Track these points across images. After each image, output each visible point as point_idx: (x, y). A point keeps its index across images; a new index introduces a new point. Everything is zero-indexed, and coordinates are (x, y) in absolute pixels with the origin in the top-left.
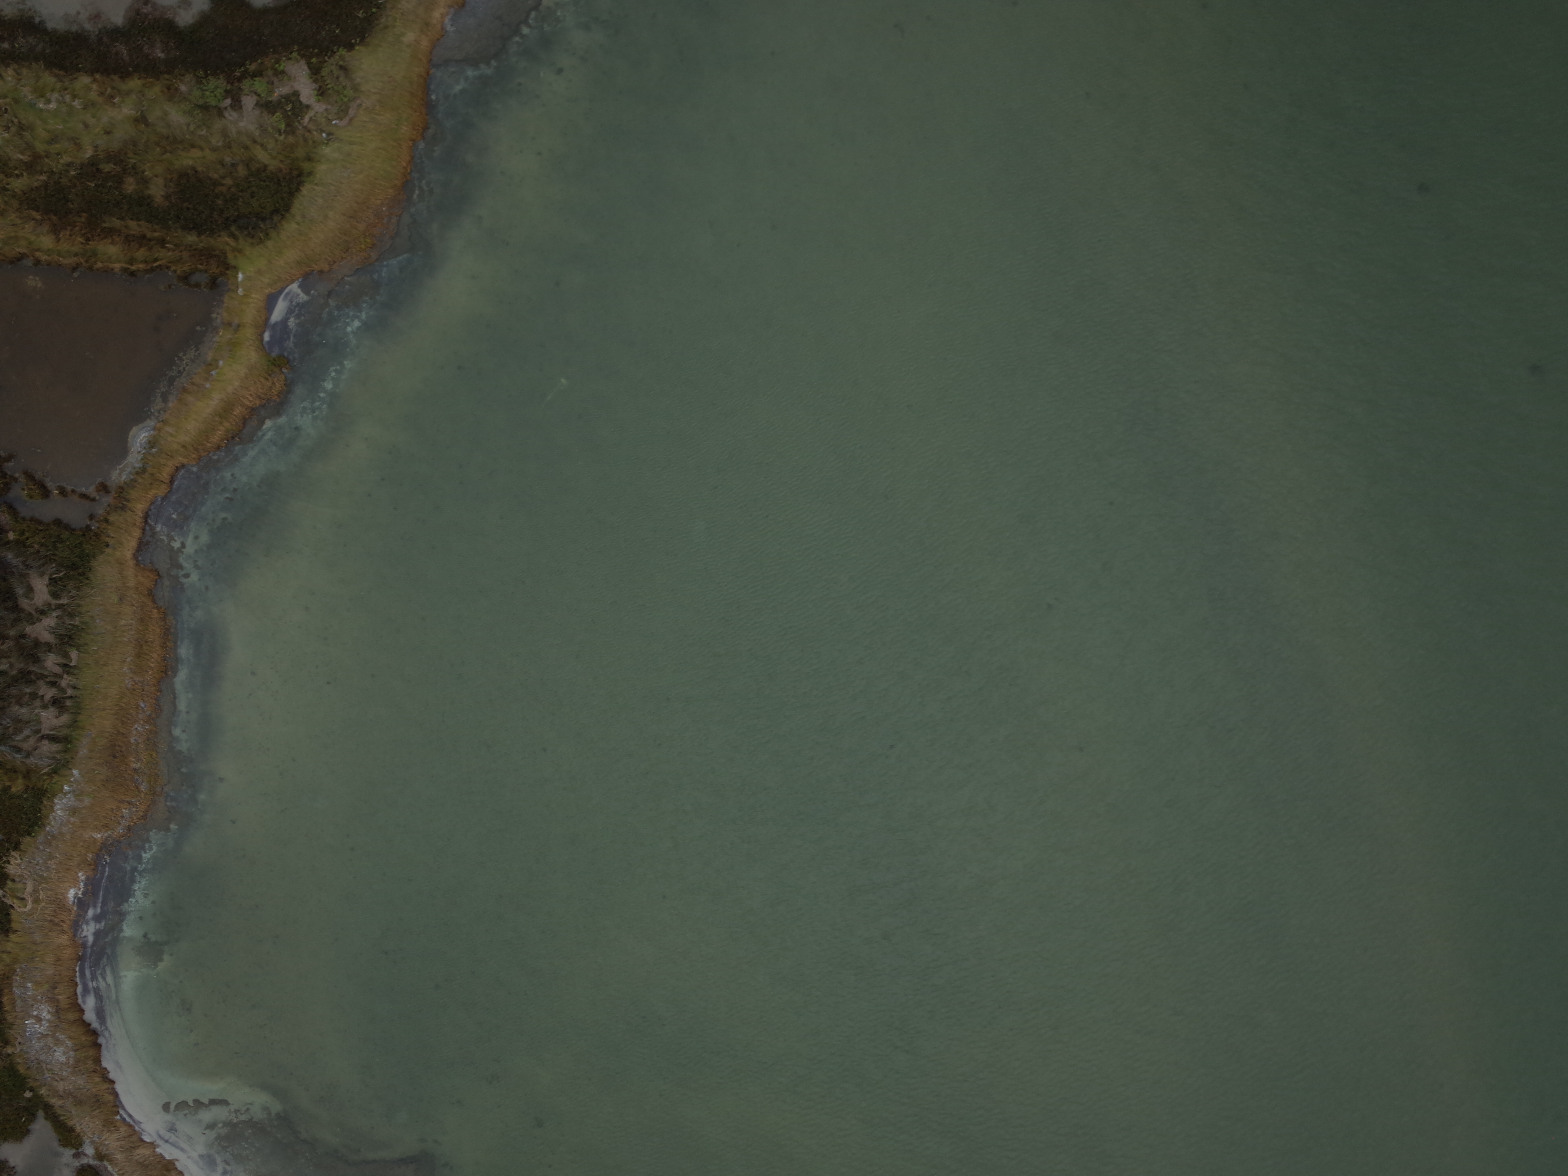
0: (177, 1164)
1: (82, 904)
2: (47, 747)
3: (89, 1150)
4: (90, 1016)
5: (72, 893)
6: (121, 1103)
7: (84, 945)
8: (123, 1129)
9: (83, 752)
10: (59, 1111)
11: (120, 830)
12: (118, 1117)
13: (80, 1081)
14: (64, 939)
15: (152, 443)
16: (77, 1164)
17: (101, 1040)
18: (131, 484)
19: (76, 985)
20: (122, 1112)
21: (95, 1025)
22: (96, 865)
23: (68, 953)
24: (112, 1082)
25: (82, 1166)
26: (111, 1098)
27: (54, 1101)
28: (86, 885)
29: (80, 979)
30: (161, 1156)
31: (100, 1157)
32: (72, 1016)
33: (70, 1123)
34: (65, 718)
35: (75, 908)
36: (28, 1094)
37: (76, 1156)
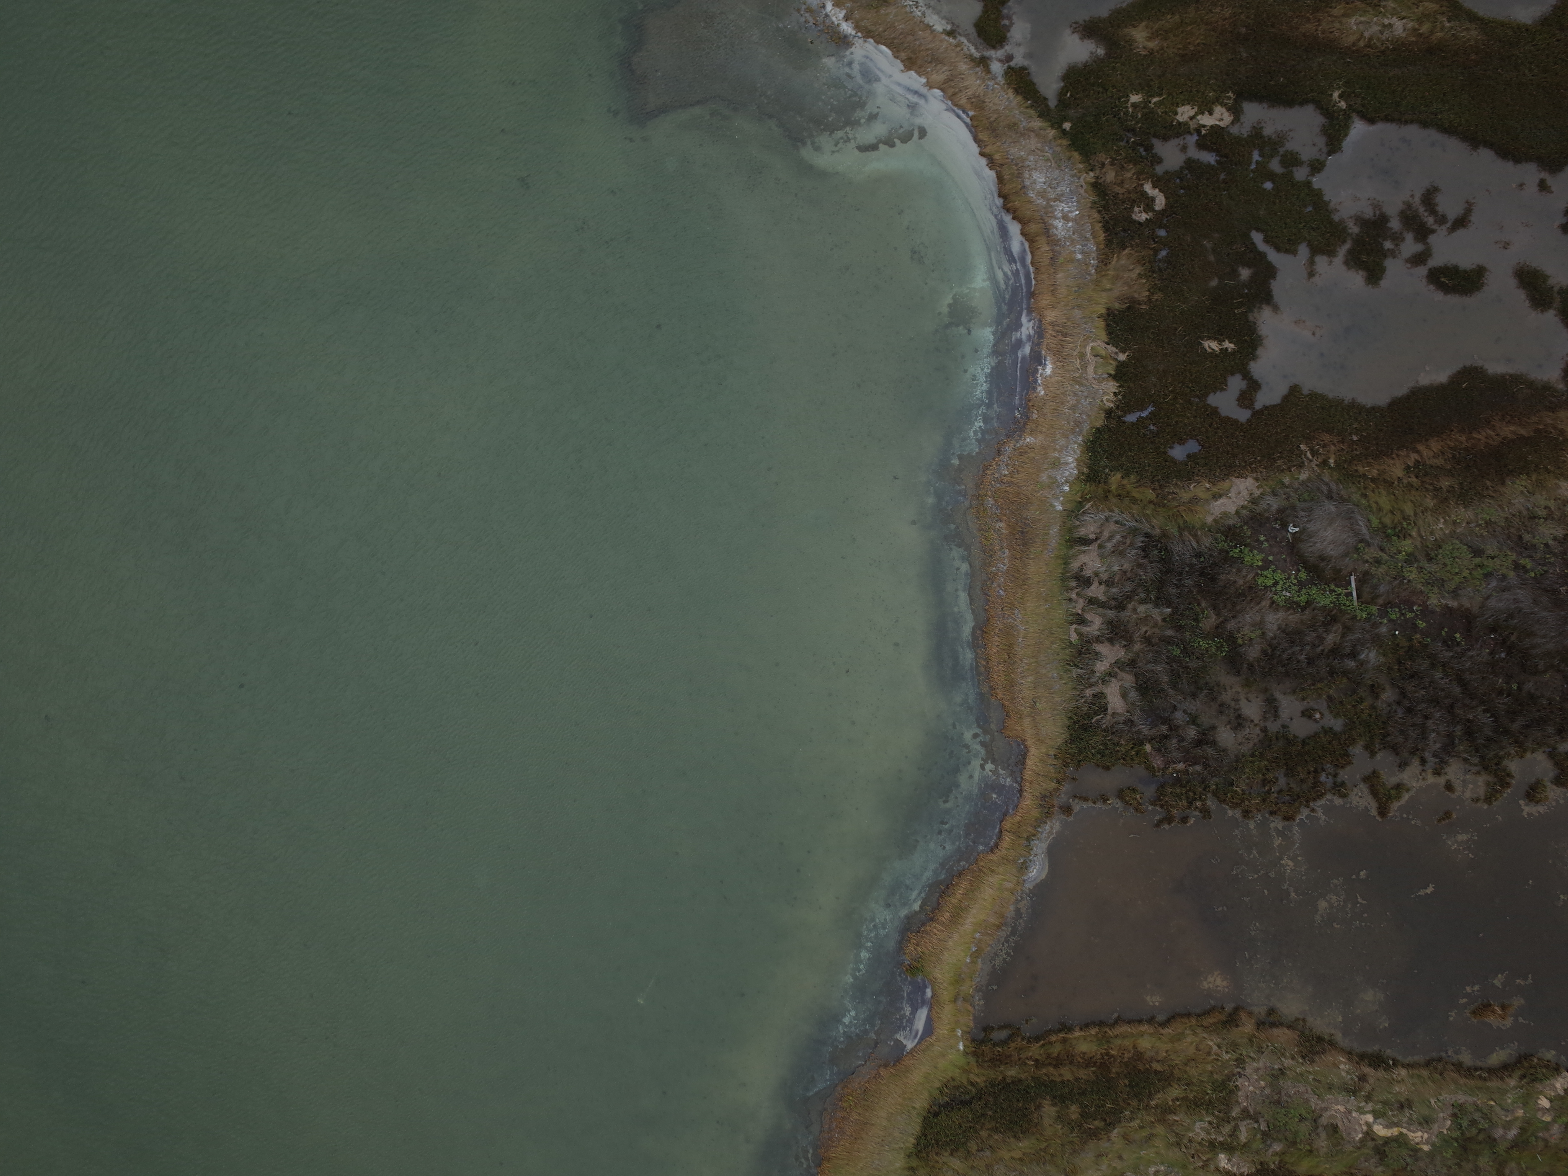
0: (901, 67)
1: (1037, 359)
2: (1088, 529)
3: (997, 67)
4: (1014, 228)
5: (1049, 370)
6: (970, 131)
7: (1030, 311)
8: (963, 101)
9: (1054, 530)
10: (1032, 112)
11: (1008, 449)
12: (971, 113)
13: (1015, 152)
14: (1051, 316)
15: (1024, 868)
16: (1008, 48)
17: (999, 202)
18: (1040, 822)
19: (1032, 263)
20: (968, 120)
21: (1007, 218)
22: (1027, 406)
23: (1045, 300)
24: (982, 154)
25: (1002, 47)
26: (981, 136)
27: (1037, 123)
28: (1036, 381)
29: (1029, 271)
30: (919, 74)
31: (983, 62)
32: (1033, 228)
33: (1019, 98)
34: (1075, 565)
35: (1043, 352)
36: (1067, 126)
37: (1009, 58)
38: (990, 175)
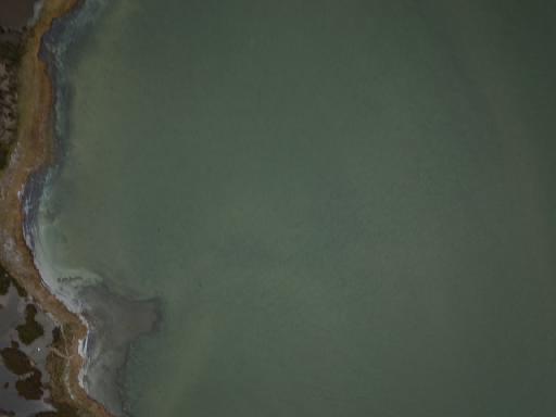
0: (64, 303)
1: (23, 198)
2: (8, 134)
4: (28, 243)
5: (19, 193)
6: (42, 278)
7: (25, 215)
8: (43, 289)
9: (21, 136)
10: (18, 282)
11: (36, 167)
13: (26, 269)
14: (16, 212)
15: (43, 10)
17: (33, 253)
18: (36, 26)
19: (23, 231)
20: (42, 282)
21: (30, 247)
22: (29, 181)
23: (19, 218)
24: (38, 270)
26: (38, 276)
27: (16, 277)
28: (24, 190)
29: (24, 228)
30: (58, 300)
31: (35, 300)
32: (21, 243)
33: (23, 287)
34: (14, 122)
35: (21, 200)
37: (26, 300)
38: (36, 262)
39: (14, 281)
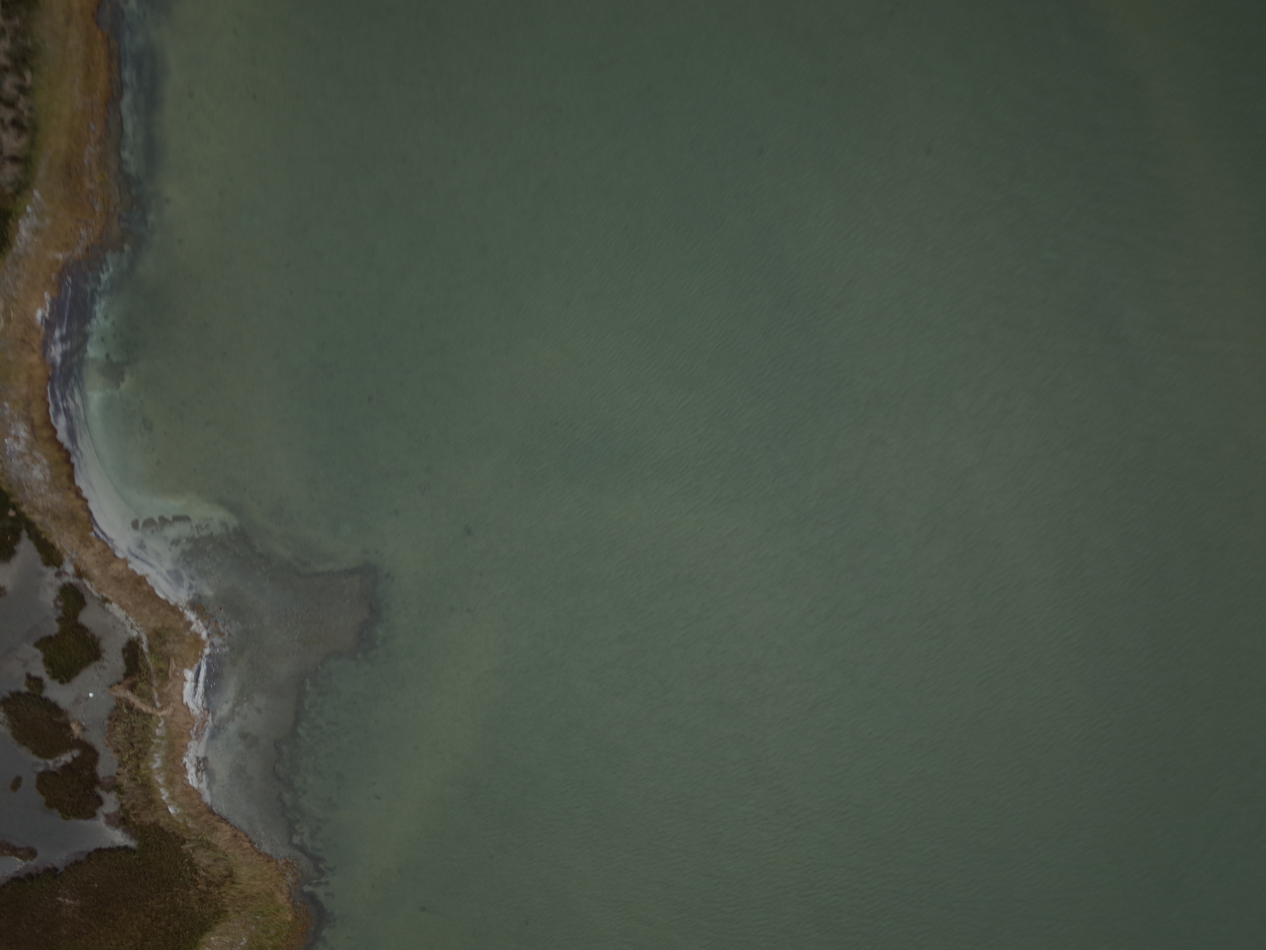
0: (148, 580)
1: (49, 324)
2: (10, 169)
3: (69, 568)
4: (62, 435)
5: (39, 314)
6: (94, 520)
7: (53, 365)
8: (98, 545)
9: (42, 173)
10: (40, 528)
11: (79, 251)
12: (92, 534)
13: (56, 498)
14: (34, 359)
17: (74, 460)
19: (49, 405)
20: (95, 529)
21: (67, 444)
22: (59, 285)
23: (39, 372)
24: (86, 501)
25: (64, 585)
26: (85, 515)
27: (36, 518)
28: (51, 306)
29: (52, 399)
30: (134, 572)
31: (79, 574)
32: (46, 433)
33: (51, 540)
34: (24, 140)
35: (43, 328)
36: (12, 513)
37: (59, 575)
38: (80, 482)
39: (30, 526)
